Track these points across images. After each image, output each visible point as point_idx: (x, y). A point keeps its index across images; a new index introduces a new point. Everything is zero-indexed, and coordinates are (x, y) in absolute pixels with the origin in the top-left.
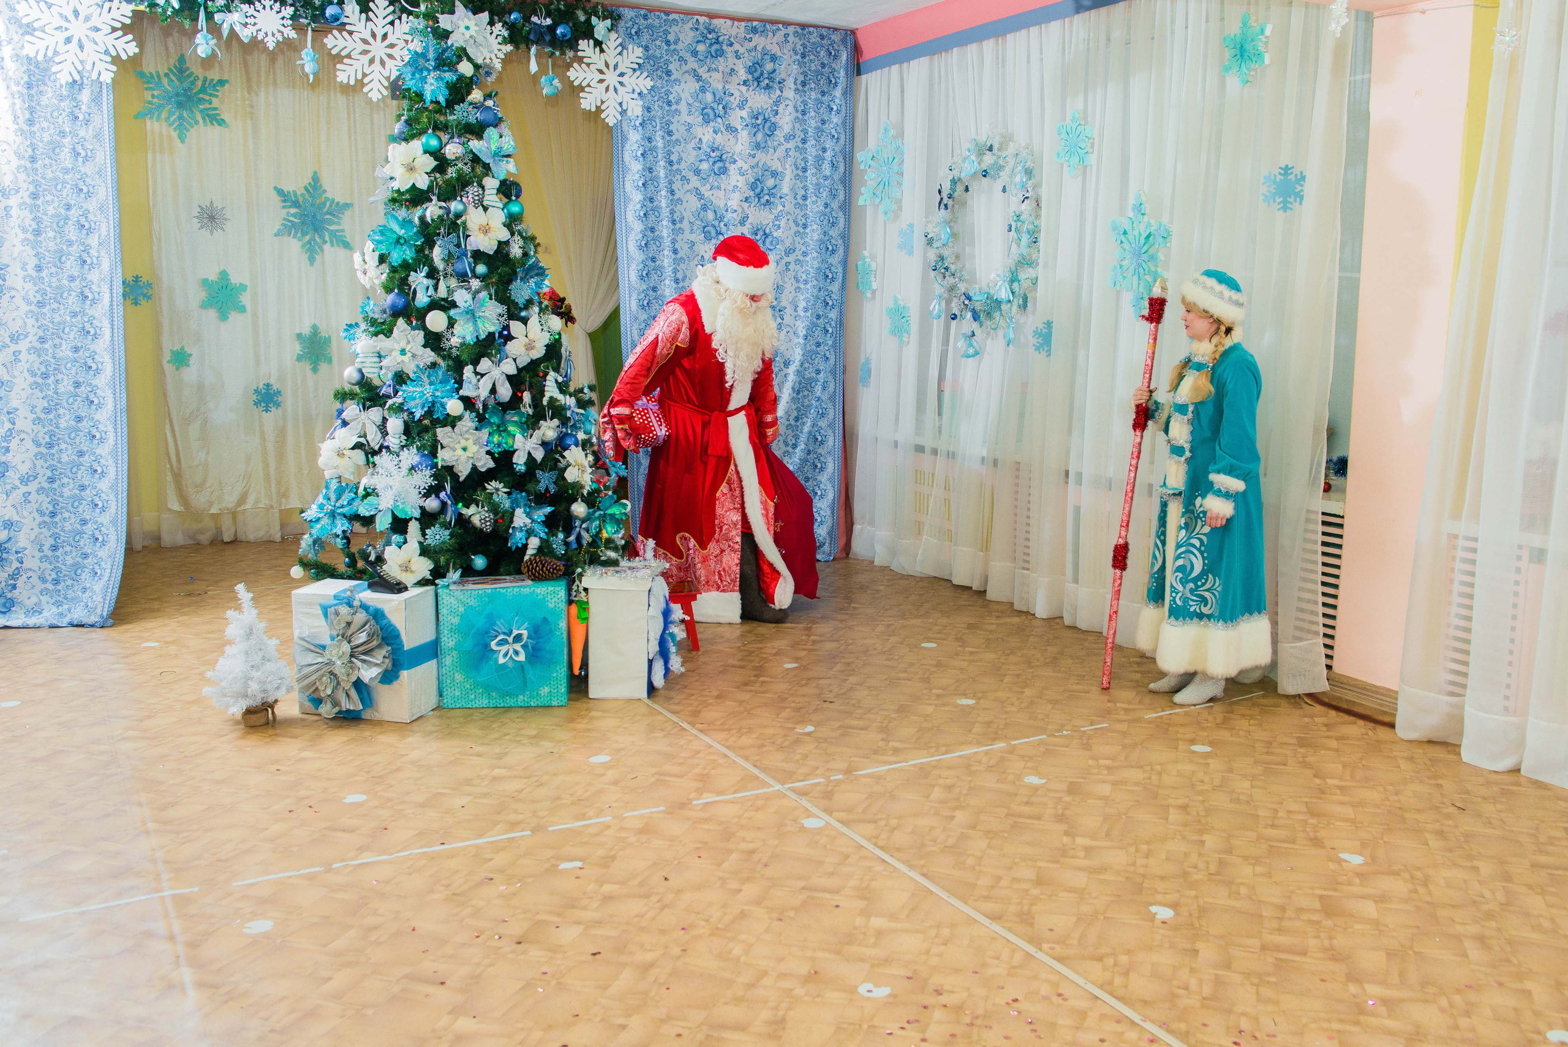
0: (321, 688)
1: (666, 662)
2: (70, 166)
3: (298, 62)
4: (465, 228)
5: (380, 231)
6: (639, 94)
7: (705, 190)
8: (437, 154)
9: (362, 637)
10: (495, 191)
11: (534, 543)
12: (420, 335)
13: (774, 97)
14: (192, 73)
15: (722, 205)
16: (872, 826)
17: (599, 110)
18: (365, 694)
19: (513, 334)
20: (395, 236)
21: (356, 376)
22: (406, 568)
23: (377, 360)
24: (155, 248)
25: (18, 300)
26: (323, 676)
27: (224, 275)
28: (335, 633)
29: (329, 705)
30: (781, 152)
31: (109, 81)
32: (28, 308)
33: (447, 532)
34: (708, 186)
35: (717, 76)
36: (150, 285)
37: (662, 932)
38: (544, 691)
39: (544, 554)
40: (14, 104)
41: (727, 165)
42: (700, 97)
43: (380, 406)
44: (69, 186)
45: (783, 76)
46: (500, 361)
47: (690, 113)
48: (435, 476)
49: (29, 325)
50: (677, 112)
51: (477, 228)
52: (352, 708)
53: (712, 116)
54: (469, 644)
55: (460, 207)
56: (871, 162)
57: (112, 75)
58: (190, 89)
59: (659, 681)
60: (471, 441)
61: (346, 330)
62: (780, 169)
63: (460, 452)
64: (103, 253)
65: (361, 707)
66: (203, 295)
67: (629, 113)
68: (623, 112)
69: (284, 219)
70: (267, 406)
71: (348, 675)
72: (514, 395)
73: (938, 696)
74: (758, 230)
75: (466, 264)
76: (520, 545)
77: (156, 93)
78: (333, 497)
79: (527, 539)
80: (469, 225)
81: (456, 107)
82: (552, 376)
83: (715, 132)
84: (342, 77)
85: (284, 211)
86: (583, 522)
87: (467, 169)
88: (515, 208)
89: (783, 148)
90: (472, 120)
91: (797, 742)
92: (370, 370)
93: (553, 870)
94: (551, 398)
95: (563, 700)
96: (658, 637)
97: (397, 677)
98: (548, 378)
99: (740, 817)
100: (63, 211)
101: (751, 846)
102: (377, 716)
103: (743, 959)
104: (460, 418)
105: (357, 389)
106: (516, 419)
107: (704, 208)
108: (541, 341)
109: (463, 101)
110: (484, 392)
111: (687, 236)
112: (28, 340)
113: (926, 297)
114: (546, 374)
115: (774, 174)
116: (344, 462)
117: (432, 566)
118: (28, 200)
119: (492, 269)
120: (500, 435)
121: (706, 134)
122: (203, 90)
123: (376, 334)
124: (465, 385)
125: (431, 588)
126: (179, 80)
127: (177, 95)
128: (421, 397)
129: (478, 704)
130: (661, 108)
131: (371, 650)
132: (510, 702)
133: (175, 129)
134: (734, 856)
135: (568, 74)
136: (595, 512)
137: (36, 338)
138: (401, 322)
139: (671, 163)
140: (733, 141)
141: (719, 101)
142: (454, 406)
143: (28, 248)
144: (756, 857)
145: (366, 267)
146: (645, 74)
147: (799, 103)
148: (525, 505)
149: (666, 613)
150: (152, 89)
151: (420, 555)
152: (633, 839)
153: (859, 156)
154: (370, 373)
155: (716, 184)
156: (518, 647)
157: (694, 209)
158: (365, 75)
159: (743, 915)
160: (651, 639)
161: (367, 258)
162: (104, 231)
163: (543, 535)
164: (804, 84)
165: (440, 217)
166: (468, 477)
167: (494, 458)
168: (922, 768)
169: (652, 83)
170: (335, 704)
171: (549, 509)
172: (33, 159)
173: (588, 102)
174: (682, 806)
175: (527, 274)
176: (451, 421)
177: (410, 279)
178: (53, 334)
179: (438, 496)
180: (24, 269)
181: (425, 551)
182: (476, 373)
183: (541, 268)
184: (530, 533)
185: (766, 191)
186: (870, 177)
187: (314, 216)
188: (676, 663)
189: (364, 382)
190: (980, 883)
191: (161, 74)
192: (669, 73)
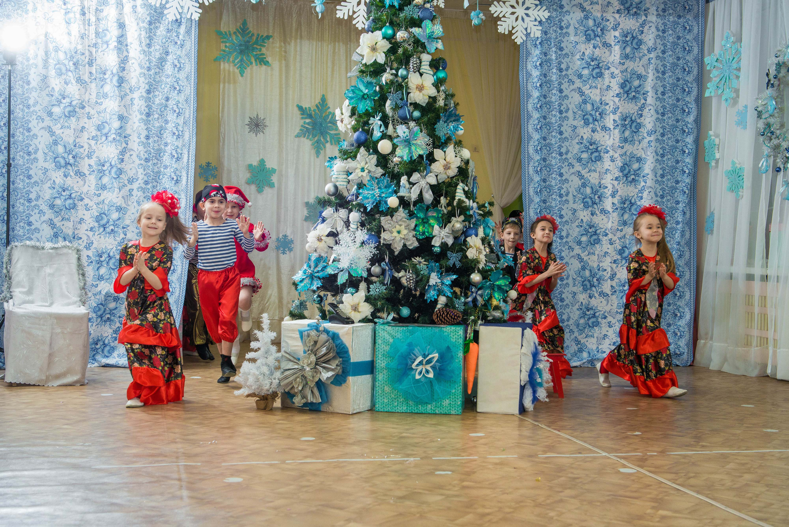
0: (296, 386)
1: (534, 392)
2: (170, 73)
3: (312, 5)
4: (407, 88)
5: (352, 90)
6: (540, 22)
7: (586, 89)
8: (390, 39)
9: (324, 350)
10: (428, 63)
11: (442, 300)
12: (374, 159)
13: (641, 21)
14: (250, 31)
15: (598, 100)
16: (674, 475)
17: (511, 33)
18: (324, 393)
19: (436, 157)
20: (362, 94)
21: (332, 190)
22: (355, 308)
23: (345, 176)
24: (221, 144)
25: (134, 157)
26: (298, 377)
27: (262, 162)
28: (307, 349)
29: (300, 397)
30: (645, 60)
31: (197, 19)
32: (139, 162)
33: (385, 287)
34: (588, 86)
35: (598, 7)
36: (216, 169)
37: (499, 502)
38: (446, 402)
39: (449, 307)
40: (140, 34)
41: (603, 71)
42: (584, 23)
43: (347, 208)
44: (168, 86)
45: (648, 5)
46: (426, 175)
47: (576, 34)
48: (377, 248)
49: (139, 173)
50: (567, 34)
51: (415, 87)
52: (314, 401)
53: (592, 36)
54: (394, 364)
55: (405, 73)
56: (716, 64)
57: (199, 15)
58: (249, 42)
59: (528, 403)
60: (403, 227)
61: (329, 161)
62: (644, 73)
63: (395, 234)
64: (186, 129)
65: (320, 401)
66: (248, 175)
67: (532, 35)
68: (528, 35)
69: (302, 126)
70: (284, 250)
71: (313, 377)
72: (435, 199)
73: (747, 427)
74: (627, 117)
75: (406, 111)
76: (433, 300)
77: (227, 44)
78: (313, 265)
79: (438, 296)
80: (410, 85)
81: (405, 8)
82: (461, 186)
83: (594, 47)
84: (339, 15)
85: (303, 121)
86: (480, 289)
87: (410, 48)
88: (441, 75)
89: (646, 58)
90: (416, 17)
91: (627, 437)
92: (342, 183)
93: (431, 473)
94: (459, 200)
95: (459, 410)
96: (528, 370)
97: (345, 381)
98: (458, 187)
99: (572, 464)
100: (164, 102)
101: (576, 476)
102: (331, 409)
103: (555, 518)
104: (396, 210)
105: (333, 198)
106: (435, 214)
107: (585, 102)
108: (456, 163)
109: (410, 4)
110: (414, 196)
111: (571, 122)
112: (138, 182)
113: (757, 157)
114: (457, 185)
115: (639, 77)
116: (322, 245)
117: (372, 310)
118: (145, 94)
119: (422, 115)
120: (424, 226)
121: (588, 49)
122: (256, 43)
123: (346, 159)
124: (402, 189)
125: (371, 325)
126: (243, 37)
127: (241, 45)
128: (372, 198)
129: (400, 409)
130: (555, 31)
131: (329, 361)
132: (421, 409)
133: (237, 68)
134: (563, 479)
135: (490, 9)
136: (487, 282)
137: (143, 181)
138: (362, 149)
139: (561, 70)
140: (608, 53)
141: (598, 25)
142: (393, 201)
143: (142, 125)
144: (578, 481)
145: (343, 117)
146: (544, 8)
147: (660, 25)
148: (438, 272)
149: (535, 355)
150: (225, 42)
151: (365, 301)
152: (491, 466)
153: (707, 60)
154: (342, 185)
155: (594, 84)
156: (428, 367)
157: (577, 103)
158: (354, 12)
159: (561, 501)
160: (523, 370)
161: (344, 111)
162: (187, 115)
163: (449, 294)
164: (664, 10)
165: (392, 82)
166: (401, 252)
167: (418, 240)
168: (722, 454)
169: (549, 14)
170: (304, 397)
171: (455, 277)
172: (149, 69)
173: (503, 28)
174: (530, 456)
175: (447, 119)
176: (391, 212)
177: (370, 122)
178: (153, 179)
179: (380, 265)
180: (139, 137)
181: (368, 300)
182: (410, 183)
183: (458, 116)
184: (440, 292)
185: (633, 89)
186: (714, 73)
187: (321, 124)
188: (542, 394)
189: (337, 193)
190: (755, 505)
191: (232, 32)
192: (562, 7)
